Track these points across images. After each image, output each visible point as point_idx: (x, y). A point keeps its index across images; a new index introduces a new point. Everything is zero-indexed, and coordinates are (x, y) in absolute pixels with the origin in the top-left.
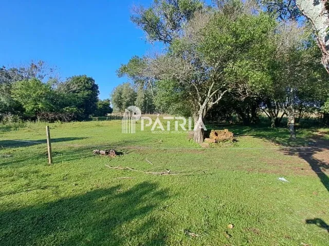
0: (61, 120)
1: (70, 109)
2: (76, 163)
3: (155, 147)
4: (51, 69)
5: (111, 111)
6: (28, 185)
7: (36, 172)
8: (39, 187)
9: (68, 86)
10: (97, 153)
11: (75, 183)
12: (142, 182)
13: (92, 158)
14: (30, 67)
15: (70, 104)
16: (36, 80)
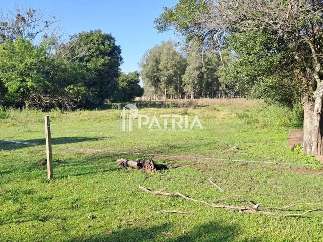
0: (60, 108)
1: (75, 88)
2: (90, 180)
3: (225, 158)
4: (46, 22)
5: (140, 92)
6: (19, 212)
7: (30, 192)
8: (36, 218)
9: (72, 50)
10: (122, 164)
11: (91, 214)
12: (207, 221)
13: (115, 173)
14: (15, 19)
15: (74, 82)
16: (24, 41)
